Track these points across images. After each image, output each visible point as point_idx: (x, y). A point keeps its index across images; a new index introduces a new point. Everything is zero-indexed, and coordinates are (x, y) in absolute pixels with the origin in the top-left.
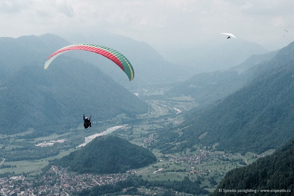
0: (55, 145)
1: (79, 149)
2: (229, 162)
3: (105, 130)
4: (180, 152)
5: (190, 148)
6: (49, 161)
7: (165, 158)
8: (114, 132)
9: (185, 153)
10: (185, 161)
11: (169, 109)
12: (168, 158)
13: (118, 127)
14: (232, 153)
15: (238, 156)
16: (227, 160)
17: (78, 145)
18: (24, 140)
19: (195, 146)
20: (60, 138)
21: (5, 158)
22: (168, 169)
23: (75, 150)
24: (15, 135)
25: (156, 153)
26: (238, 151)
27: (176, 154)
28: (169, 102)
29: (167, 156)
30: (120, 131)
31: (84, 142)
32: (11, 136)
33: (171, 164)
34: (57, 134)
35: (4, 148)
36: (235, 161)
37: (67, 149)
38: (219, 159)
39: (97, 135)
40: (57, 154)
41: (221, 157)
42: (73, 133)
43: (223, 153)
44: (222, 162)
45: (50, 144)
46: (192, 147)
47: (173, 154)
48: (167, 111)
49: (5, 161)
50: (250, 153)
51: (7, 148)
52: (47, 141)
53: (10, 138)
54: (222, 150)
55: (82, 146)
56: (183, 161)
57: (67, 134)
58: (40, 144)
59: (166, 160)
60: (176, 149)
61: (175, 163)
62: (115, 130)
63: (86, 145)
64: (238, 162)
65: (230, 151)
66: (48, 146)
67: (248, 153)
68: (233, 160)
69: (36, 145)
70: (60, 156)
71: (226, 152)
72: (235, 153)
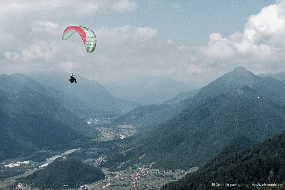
0: (22, 165)
1: (42, 168)
2: (163, 177)
3: (63, 152)
4: (124, 170)
5: (132, 166)
6: (16, 179)
7: (113, 175)
8: (70, 154)
9: (128, 171)
10: (128, 177)
11: (115, 135)
12: (114, 175)
13: (74, 150)
15: (170, 172)
16: (161, 176)
17: (41, 165)
19: (136, 165)
20: (25, 160)
22: (114, 184)
23: (38, 170)
25: (105, 171)
26: (169, 169)
27: (121, 171)
28: (115, 129)
29: (113, 173)
33: (117, 180)
34: (23, 156)
36: (168, 177)
37: (31, 169)
38: (155, 175)
40: (23, 173)
41: (156, 174)
43: (158, 170)
44: (157, 177)
45: (17, 165)
46: (133, 166)
47: (118, 172)
48: (114, 136)
52: (15, 162)
54: (157, 168)
56: (126, 178)
57: (31, 156)
58: (8, 166)
59: (113, 177)
60: (121, 168)
61: (120, 179)
63: (48, 165)
64: (170, 178)
65: (164, 169)
66: (15, 167)
67: (178, 170)
68: (166, 176)
69: (5, 166)
70: (26, 175)
71: (160, 170)
72: (168, 171)
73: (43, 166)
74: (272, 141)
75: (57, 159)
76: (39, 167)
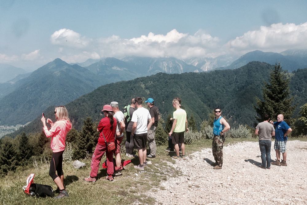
2: (7, 131)
14: (8, 126)
15: (12, 127)
26: (11, 125)
36: (11, 130)
43: (3, 126)
44: (3, 131)
50: (19, 125)
54: (2, 125)
64: (12, 131)
65: (7, 125)
67: (17, 125)
68: (9, 130)
71: (5, 126)
72: (10, 126)
74: (74, 103)
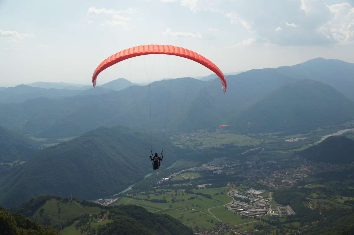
0: (299, 141)
1: (316, 145)
3: (336, 132)
6: (294, 152)
8: (343, 134)
17: (316, 142)
18: (277, 137)
20: (303, 137)
21: (264, 148)
23: (313, 145)
24: (272, 133)
30: (348, 133)
31: (319, 140)
32: (270, 134)
34: (302, 134)
35: (264, 141)
37: (307, 144)
39: (330, 135)
40: (300, 147)
42: (313, 133)
45: (296, 140)
49: (265, 150)
51: (267, 141)
52: (294, 138)
53: (268, 135)
55: (319, 143)
57: (308, 134)
58: (288, 140)
62: (344, 132)
63: (322, 142)
66: (294, 142)
69: (286, 141)
70: (302, 149)
73: (317, 143)
75: (329, 137)
76: (314, 143)
